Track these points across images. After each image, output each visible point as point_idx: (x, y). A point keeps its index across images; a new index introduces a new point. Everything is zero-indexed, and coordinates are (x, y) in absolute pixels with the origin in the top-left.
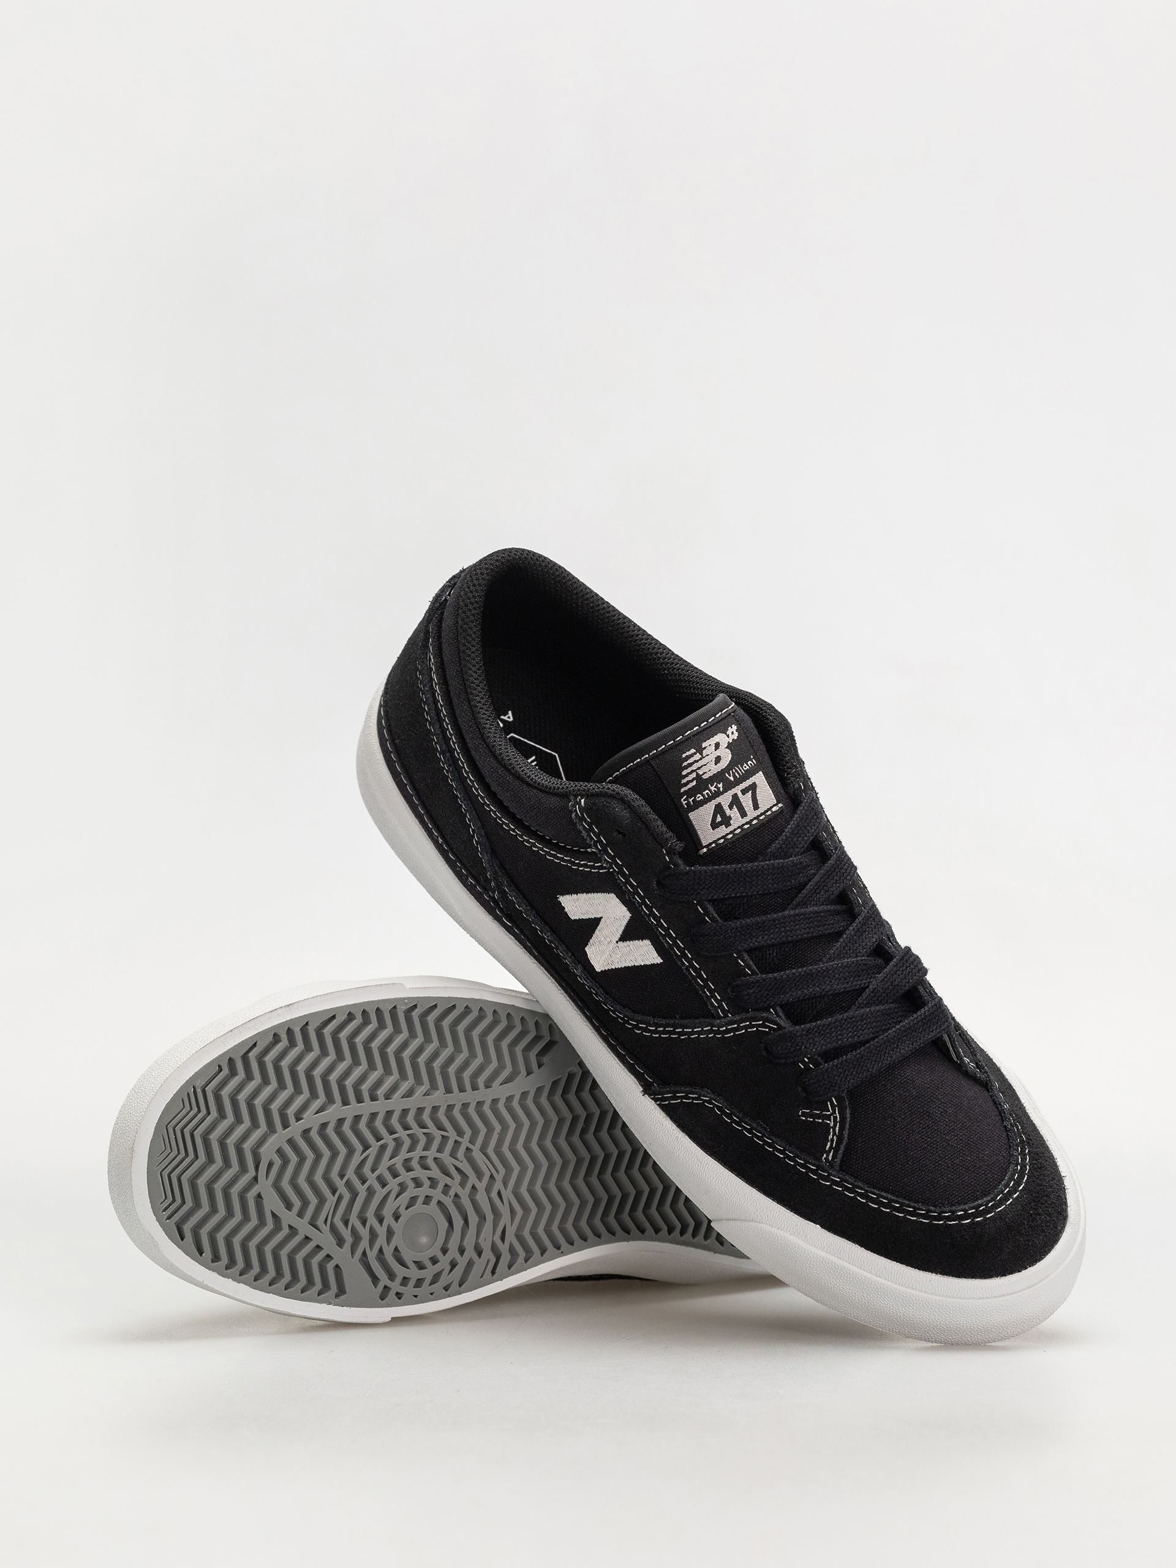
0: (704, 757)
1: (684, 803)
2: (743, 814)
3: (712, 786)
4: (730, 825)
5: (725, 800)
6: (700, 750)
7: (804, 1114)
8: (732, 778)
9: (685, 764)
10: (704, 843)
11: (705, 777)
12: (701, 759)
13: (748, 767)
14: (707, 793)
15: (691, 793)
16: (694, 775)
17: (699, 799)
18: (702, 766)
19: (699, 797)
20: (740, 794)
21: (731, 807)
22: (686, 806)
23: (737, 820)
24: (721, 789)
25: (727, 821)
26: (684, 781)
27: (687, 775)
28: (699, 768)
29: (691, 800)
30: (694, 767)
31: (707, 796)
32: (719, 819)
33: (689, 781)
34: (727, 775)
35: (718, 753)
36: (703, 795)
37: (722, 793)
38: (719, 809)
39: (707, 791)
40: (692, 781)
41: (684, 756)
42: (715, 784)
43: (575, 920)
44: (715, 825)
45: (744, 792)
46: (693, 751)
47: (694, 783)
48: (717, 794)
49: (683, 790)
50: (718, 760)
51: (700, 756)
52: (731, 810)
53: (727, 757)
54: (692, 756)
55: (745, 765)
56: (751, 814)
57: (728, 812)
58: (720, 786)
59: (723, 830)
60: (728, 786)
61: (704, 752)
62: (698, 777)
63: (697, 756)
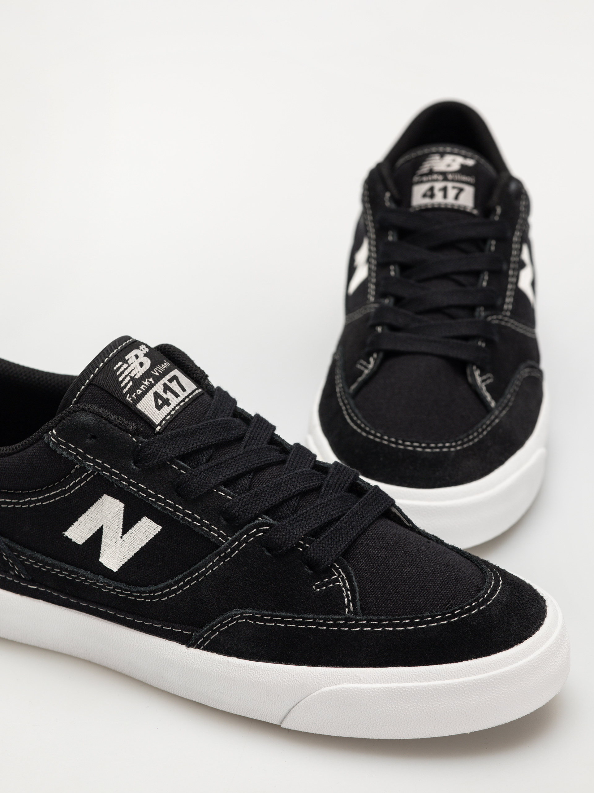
0: (130, 365)
1: (129, 399)
2: (177, 395)
3: (145, 382)
4: (170, 404)
5: (159, 388)
6: (125, 362)
7: (317, 587)
8: (157, 374)
9: (118, 373)
10: (157, 422)
11: (137, 377)
12: (128, 367)
13: (165, 367)
14: (144, 387)
15: (132, 391)
16: (129, 378)
17: (139, 393)
18: (132, 371)
19: (139, 392)
20: (168, 383)
21: (165, 392)
22: (132, 402)
23: (174, 401)
24: (153, 382)
25: (166, 402)
26: (123, 385)
27: (123, 380)
28: (130, 373)
29: (133, 396)
30: (126, 373)
31: (144, 390)
32: (160, 402)
33: (126, 383)
34: (153, 372)
35: (139, 361)
36: (141, 390)
37: (155, 384)
38: (157, 396)
39: (143, 386)
40: (129, 382)
41: (115, 368)
42: (147, 379)
43: (83, 544)
44: (159, 407)
45: (171, 380)
46: (120, 363)
47: (131, 383)
48: (151, 386)
49: (124, 391)
50: (141, 364)
51: (127, 365)
52: (166, 394)
53: (147, 362)
54: (121, 366)
55: (163, 365)
56: (183, 395)
57: (165, 396)
58: (151, 380)
59: (166, 410)
60: (157, 379)
61: (128, 361)
62: (132, 379)
63: (125, 366)
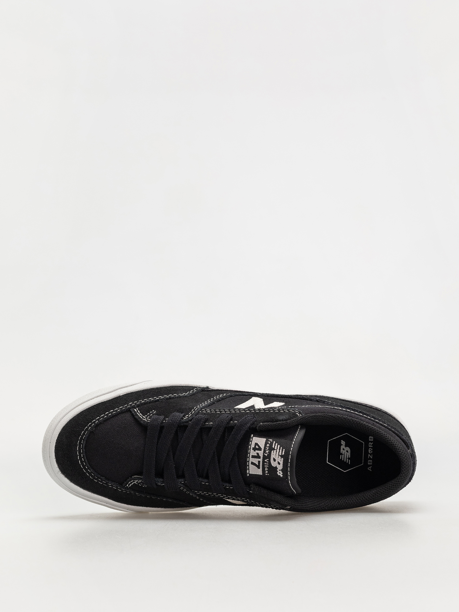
0: (278, 456)
1: (270, 440)
3: (268, 452)
4: (253, 450)
5: (261, 453)
6: (282, 456)
7: (154, 412)
8: (266, 460)
9: (281, 448)
10: (254, 438)
11: (273, 452)
12: (279, 454)
13: (266, 470)
14: (267, 449)
15: (271, 444)
16: (276, 448)
17: (267, 445)
18: (276, 453)
19: (268, 445)
20: (259, 460)
21: (258, 454)
23: (252, 453)
24: (265, 454)
25: (255, 449)
26: (277, 444)
27: (277, 446)
28: (276, 451)
29: (269, 442)
30: (278, 450)
31: (266, 448)
32: (257, 447)
33: (276, 446)
34: (268, 459)
35: (277, 462)
37: (263, 454)
38: (260, 449)
39: (268, 449)
40: (275, 446)
41: (284, 450)
42: (268, 453)
44: (256, 444)
45: (259, 462)
46: (283, 454)
47: (273, 447)
48: (264, 452)
49: (274, 442)
52: (257, 453)
53: (274, 464)
54: (282, 452)
55: (267, 469)
57: (257, 451)
58: (266, 455)
59: (253, 446)
60: (264, 458)
61: (280, 457)
62: (274, 449)
63: (280, 454)
